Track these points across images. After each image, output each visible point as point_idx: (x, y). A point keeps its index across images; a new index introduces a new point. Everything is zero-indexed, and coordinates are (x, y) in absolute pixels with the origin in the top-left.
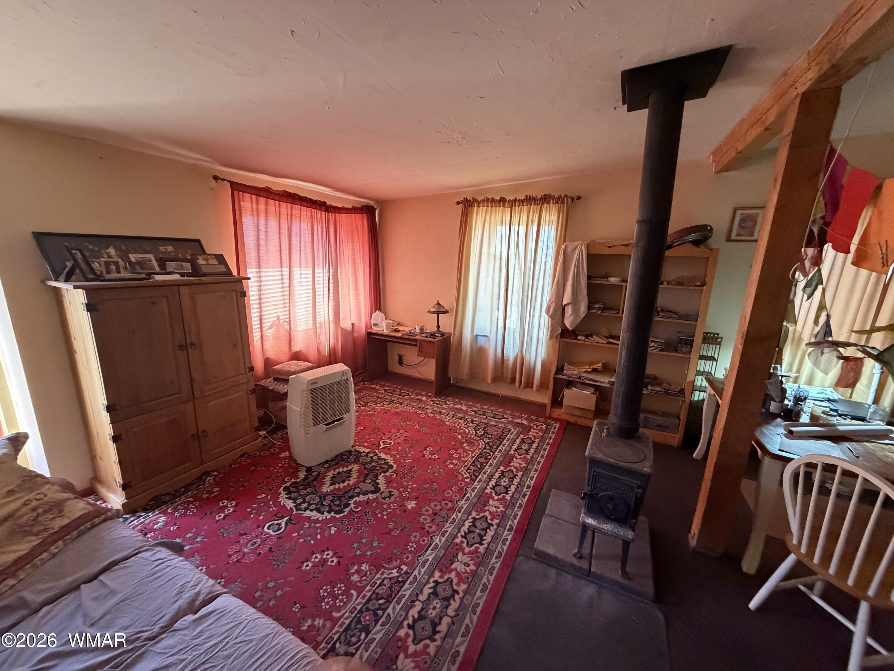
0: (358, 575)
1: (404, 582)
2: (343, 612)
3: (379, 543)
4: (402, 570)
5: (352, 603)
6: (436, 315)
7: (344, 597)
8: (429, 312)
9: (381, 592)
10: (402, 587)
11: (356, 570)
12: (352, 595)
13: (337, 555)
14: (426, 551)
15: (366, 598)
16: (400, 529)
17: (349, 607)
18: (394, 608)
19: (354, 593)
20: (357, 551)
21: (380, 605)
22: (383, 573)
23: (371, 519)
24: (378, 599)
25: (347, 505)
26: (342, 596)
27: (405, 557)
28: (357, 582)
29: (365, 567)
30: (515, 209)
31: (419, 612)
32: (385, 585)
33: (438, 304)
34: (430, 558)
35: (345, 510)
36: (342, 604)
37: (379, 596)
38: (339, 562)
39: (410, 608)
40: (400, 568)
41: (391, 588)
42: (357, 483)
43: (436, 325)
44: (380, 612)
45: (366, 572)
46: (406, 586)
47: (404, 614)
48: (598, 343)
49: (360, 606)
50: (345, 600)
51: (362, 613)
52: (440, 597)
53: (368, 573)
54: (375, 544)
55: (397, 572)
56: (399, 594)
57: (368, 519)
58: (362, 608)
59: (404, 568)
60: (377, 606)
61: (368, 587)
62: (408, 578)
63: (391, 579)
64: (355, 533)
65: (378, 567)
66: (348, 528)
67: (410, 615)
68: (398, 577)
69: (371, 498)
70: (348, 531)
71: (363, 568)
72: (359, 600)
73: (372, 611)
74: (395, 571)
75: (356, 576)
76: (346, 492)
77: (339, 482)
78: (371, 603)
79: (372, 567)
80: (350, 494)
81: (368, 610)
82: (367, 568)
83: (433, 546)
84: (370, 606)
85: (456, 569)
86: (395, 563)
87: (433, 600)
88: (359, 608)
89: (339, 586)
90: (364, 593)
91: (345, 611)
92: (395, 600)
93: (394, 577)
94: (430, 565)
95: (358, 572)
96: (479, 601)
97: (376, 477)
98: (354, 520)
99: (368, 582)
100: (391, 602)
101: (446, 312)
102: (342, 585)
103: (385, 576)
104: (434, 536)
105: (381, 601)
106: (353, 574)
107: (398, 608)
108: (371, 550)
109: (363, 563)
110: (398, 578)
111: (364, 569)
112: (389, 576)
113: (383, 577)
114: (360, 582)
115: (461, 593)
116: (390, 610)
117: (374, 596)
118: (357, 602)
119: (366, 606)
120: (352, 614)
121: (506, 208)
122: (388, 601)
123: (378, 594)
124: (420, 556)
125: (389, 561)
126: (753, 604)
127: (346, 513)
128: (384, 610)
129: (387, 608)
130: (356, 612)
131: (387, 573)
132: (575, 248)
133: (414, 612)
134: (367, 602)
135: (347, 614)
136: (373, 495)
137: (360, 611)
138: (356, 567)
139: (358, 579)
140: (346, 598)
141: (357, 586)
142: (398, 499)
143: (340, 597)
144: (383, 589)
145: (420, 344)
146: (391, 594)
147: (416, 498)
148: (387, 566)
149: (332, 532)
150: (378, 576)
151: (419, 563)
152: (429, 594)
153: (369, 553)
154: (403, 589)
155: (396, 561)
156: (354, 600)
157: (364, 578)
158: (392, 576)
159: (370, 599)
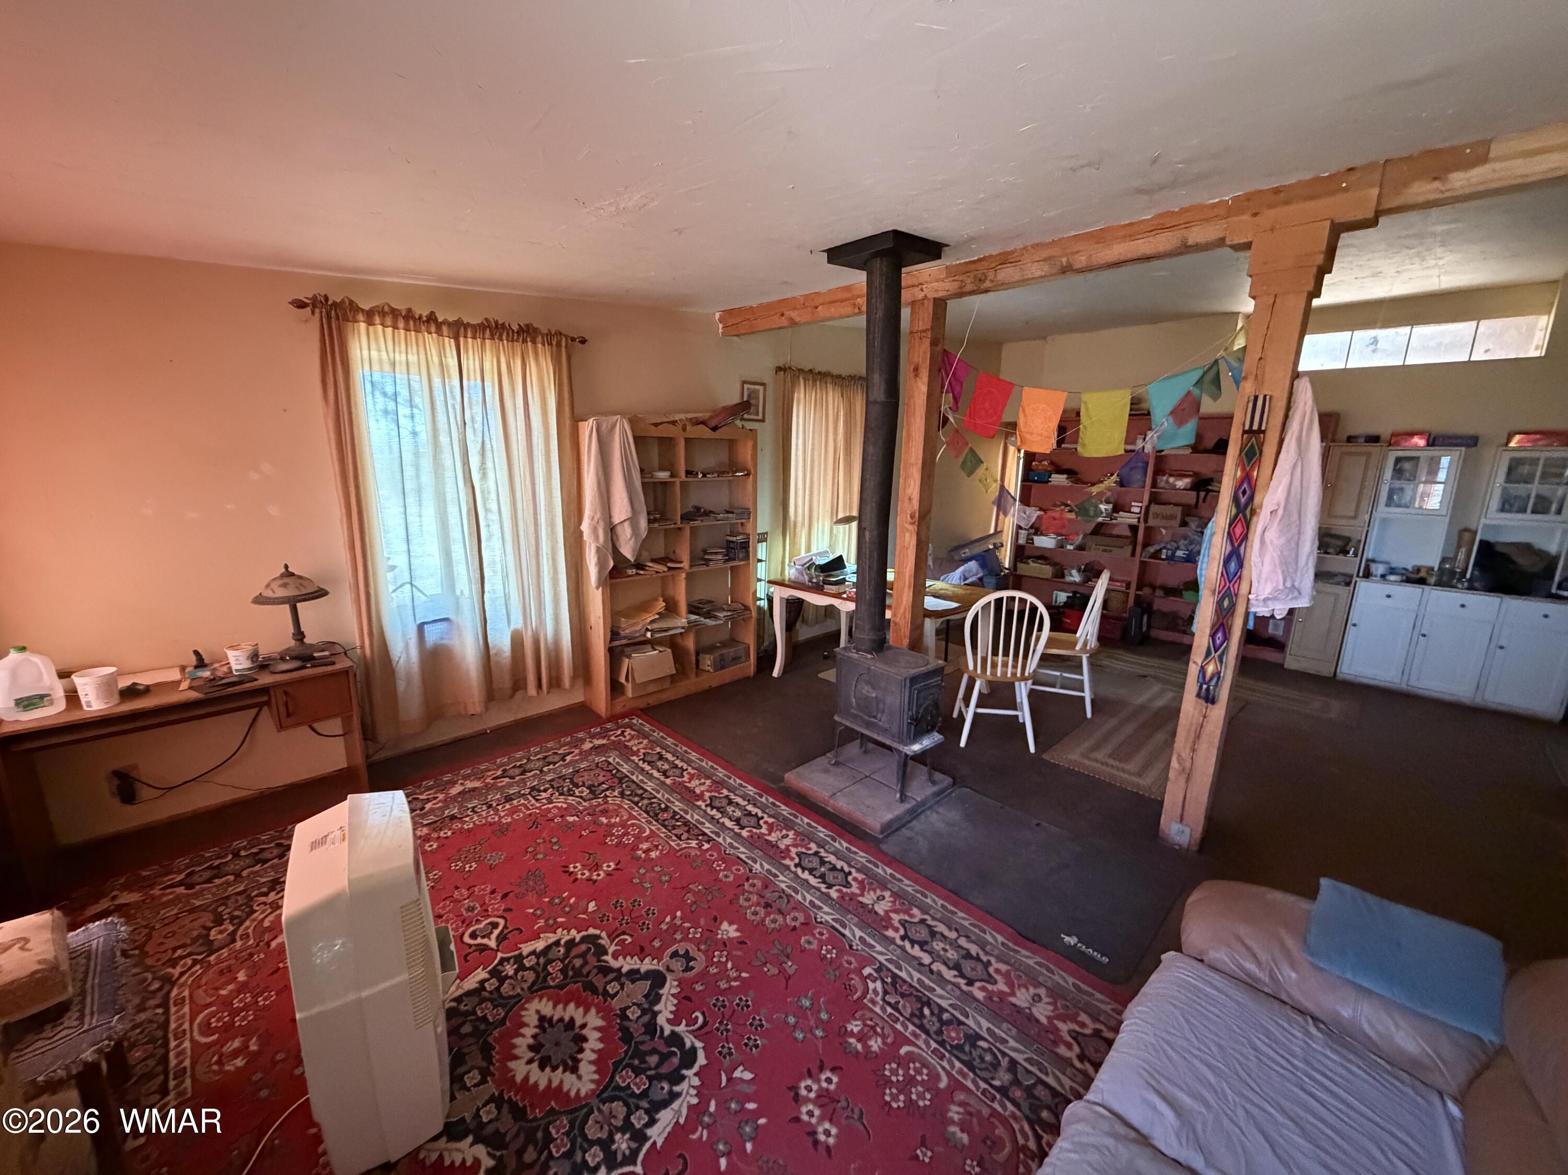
0: (870, 1038)
1: (895, 977)
2: (940, 1070)
3: (806, 997)
4: (870, 975)
5: (924, 1054)
6: (287, 608)
7: (911, 1065)
8: (260, 600)
9: (909, 1010)
10: (905, 981)
11: (859, 1040)
12: (908, 1053)
13: (814, 1071)
14: (844, 935)
15: (918, 1031)
16: (784, 959)
17: (932, 1060)
18: (941, 997)
19: (904, 1050)
20: (815, 1036)
21: (932, 1013)
22: (873, 1002)
23: (741, 999)
24: (922, 1016)
25: (676, 1039)
26: (909, 1068)
27: (846, 965)
28: (884, 1043)
29: (855, 1027)
30: (466, 343)
31: (949, 968)
32: (898, 1003)
33: (288, 574)
34: (858, 933)
35: (688, 1045)
36: (925, 1071)
37: (917, 1013)
38: (833, 1070)
39: (942, 976)
40: (866, 978)
41: (903, 995)
42: (605, 1012)
43: (291, 630)
44: (945, 1016)
45: (865, 1025)
46: (903, 974)
47: (949, 987)
48: (657, 572)
49: (932, 1042)
50: (918, 1065)
51: (944, 1041)
52: (930, 940)
53: (869, 1022)
54: (806, 1003)
55: (874, 981)
56: (917, 986)
57: (738, 1005)
58: (936, 1041)
59: (867, 971)
60: (935, 1019)
61: (899, 1026)
62: (889, 970)
63: (886, 992)
64: (766, 1034)
65: (857, 1007)
66: (746, 1045)
67: (953, 980)
68: (883, 982)
69: (675, 991)
70: (757, 1046)
71: (856, 1030)
72: (920, 1043)
73: (942, 1026)
74: (871, 985)
75: (872, 1043)
76: (627, 1037)
77: (576, 1048)
78: (928, 1026)
79: (857, 1015)
80: (637, 1031)
81: (939, 1032)
82: (859, 1023)
83: (837, 926)
84: (933, 1029)
85: (887, 912)
86: (856, 981)
87: (932, 948)
88: (934, 1045)
89: (887, 1073)
90: (907, 1034)
91: (938, 1067)
92: (926, 993)
93: (883, 987)
94: (873, 937)
95: (861, 1038)
96: (939, 904)
97: (605, 970)
98: (728, 1031)
99: (886, 1025)
100: (929, 998)
101: (320, 593)
102: (887, 1066)
103: (879, 999)
104: (816, 918)
105: (926, 1011)
106: (867, 1047)
107: (939, 991)
108: (819, 1011)
109: (846, 1028)
110: (887, 983)
111: (859, 1028)
112: (881, 994)
113: (881, 1003)
114: (884, 1037)
115: (926, 917)
116: (944, 1004)
117: (916, 1021)
118: (924, 1047)
119: (932, 1033)
120: (944, 1056)
121: (446, 339)
122: (928, 1003)
123: (912, 1015)
124: (851, 946)
125: (851, 989)
126: (963, 744)
127: (699, 1044)
128: (942, 1010)
129: (939, 1006)
130: (942, 1050)
131: (873, 996)
132: (614, 426)
133: (949, 974)
134: (927, 1032)
135: (945, 1064)
136: (667, 985)
137: (942, 1043)
138: (852, 1040)
139: (879, 1040)
140: (914, 1063)
141: (894, 1043)
142: (703, 947)
143: (912, 1072)
144: (904, 1007)
145: (286, 693)
146: (916, 996)
147: (715, 919)
148: (859, 994)
149: (748, 1076)
150: (877, 1009)
151: (863, 950)
152: (922, 949)
153: (824, 1016)
154: (908, 979)
155: (852, 979)
156: (920, 1051)
157: (879, 1030)
158: (880, 989)
159: (921, 1027)
